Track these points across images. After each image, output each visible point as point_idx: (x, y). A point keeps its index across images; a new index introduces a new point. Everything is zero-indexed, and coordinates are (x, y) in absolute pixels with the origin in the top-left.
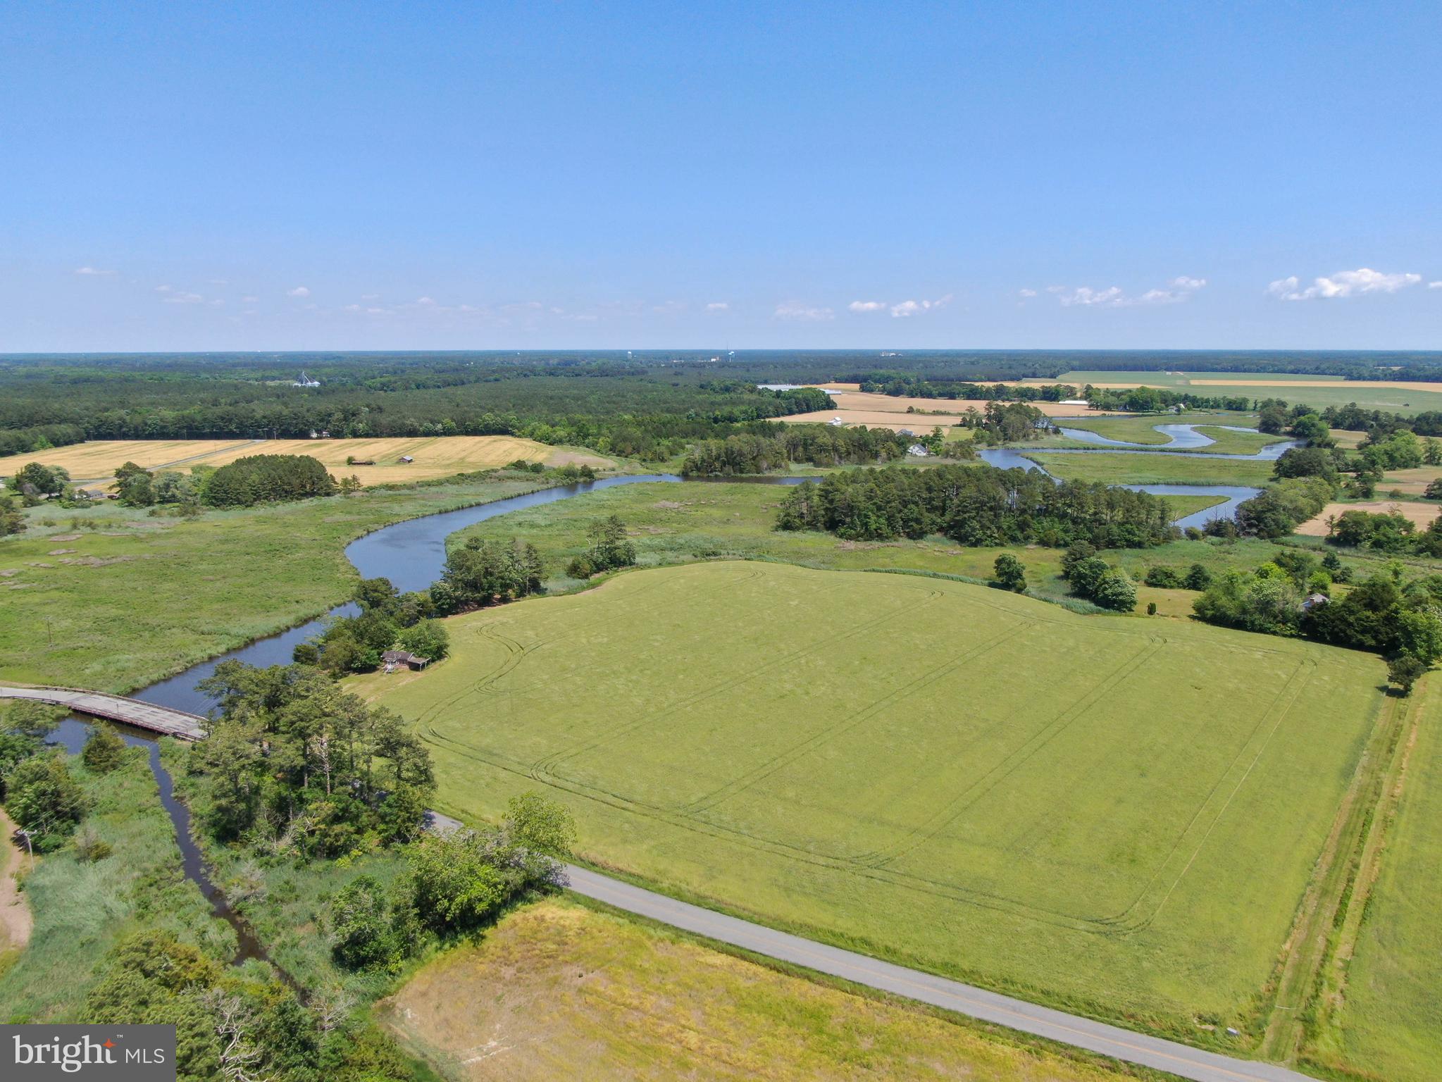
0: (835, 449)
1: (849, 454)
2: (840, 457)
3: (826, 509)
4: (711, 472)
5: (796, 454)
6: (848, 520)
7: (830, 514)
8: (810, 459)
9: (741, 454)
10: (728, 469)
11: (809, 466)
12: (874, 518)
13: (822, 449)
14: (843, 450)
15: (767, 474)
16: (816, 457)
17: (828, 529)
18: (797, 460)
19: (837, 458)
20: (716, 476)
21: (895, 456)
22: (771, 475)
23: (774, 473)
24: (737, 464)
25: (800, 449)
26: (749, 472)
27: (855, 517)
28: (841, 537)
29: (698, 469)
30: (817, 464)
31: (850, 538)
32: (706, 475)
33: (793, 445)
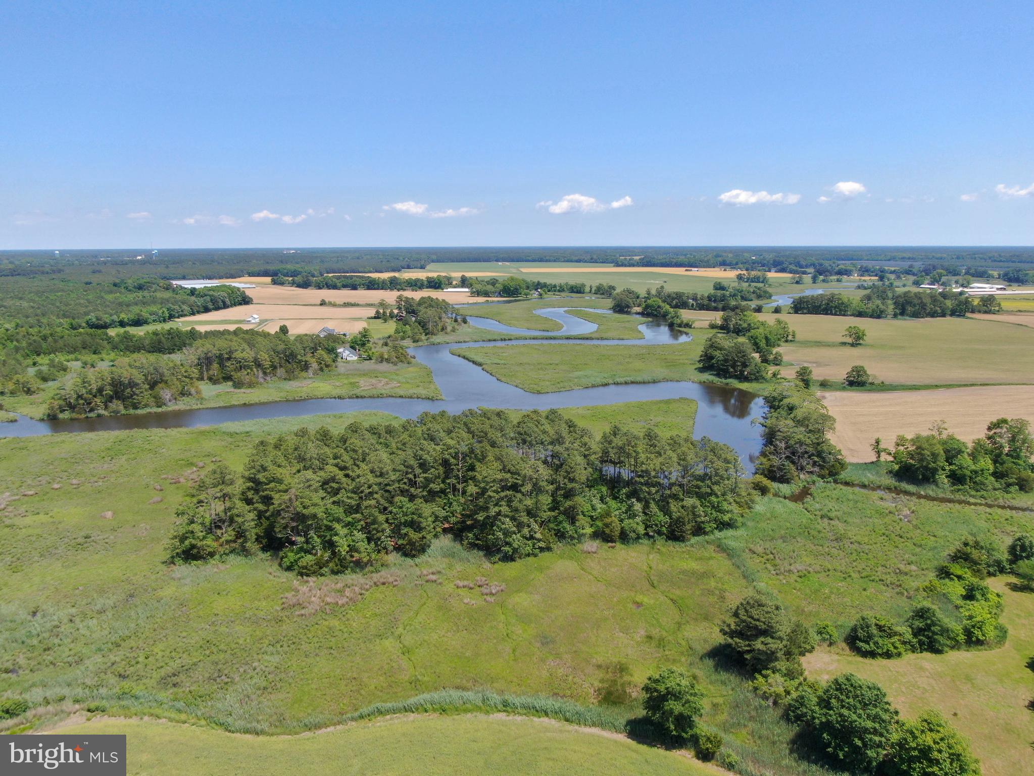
0: (258, 365)
1: (274, 367)
2: (265, 373)
3: (260, 515)
4: (92, 410)
5: (211, 372)
6: (300, 539)
7: (265, 523)
8: (227, 378)
9: (132, 384)
10: (117, 405)
11: (227, 387)
12: (343, 531)
13: (242, 366)
14: (267, 364)
15: (172, 407)
16: (236, 375)
17: (264, 549)
18: (213, 380)
19: (261, 375)
20: (99, 416)
21: (327, 366)
22: (176, 408)
23: (182, 405)
24: (129, 398)
25: (215, 366)
26: (146, 406)
27: (312, 533)
28: (289, 569)
29: (72, 407)
30: (238, 385)
31: (304, 572)
32: (83, 416)
33: (205, 362)
